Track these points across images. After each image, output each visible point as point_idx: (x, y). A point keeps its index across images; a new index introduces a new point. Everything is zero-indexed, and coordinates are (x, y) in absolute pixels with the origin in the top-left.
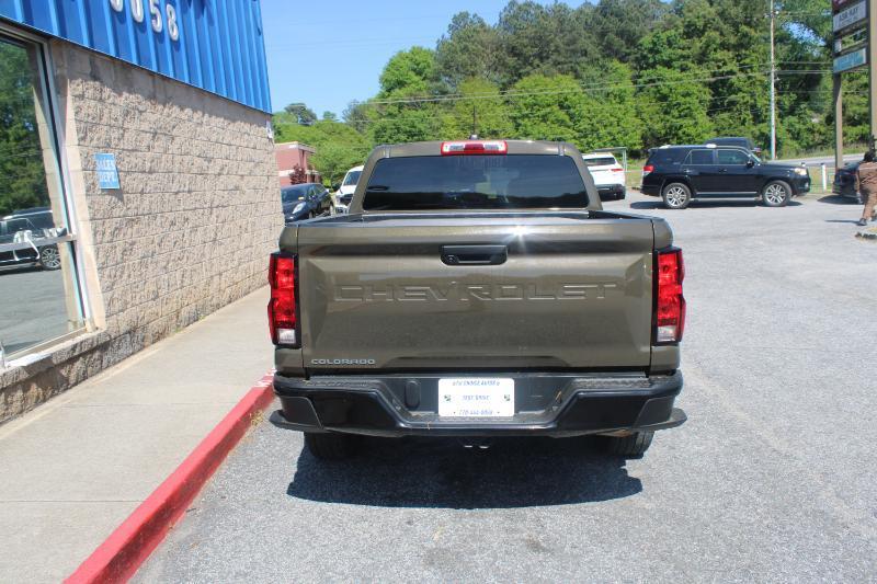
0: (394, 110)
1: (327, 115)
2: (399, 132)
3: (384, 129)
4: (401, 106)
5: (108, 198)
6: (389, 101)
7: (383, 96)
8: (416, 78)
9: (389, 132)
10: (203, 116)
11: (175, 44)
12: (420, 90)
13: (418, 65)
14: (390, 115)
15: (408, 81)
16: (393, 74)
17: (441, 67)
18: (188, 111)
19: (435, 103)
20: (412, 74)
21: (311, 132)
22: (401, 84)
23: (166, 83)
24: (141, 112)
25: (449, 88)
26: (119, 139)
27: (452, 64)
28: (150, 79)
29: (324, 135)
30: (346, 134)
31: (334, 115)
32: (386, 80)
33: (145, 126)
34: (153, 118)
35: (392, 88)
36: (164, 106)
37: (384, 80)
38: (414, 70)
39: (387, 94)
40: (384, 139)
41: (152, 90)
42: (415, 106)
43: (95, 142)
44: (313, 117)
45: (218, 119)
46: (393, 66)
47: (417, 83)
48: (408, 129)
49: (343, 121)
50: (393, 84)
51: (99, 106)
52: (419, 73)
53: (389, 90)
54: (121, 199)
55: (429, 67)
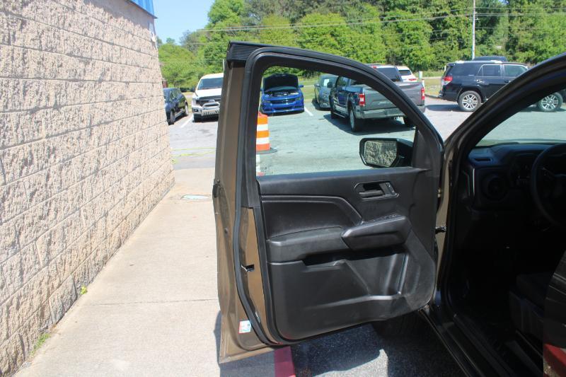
0: (218, 36)
1: (169, 40)
2: (221, 51)
3: (211, 49)
4: (223, 34)
6: (215, 30)
7: (210, 27)
8: (233, 14)
9: (215, 51)
12: (236, 22)
13: (234, 5)
14: (216, 39)
15: (227, 16)
16: (218, 11)
17: (251, 6)
19: (246, 31)
20: (230, 11)
22: (222, 18)
25: (256, 22)
27: (258, 4)
29: (167, 54)
30: (182, 53)
31: (174, 40)
32: (213, 15)
35: (217, 21)
37: (211, 15)
38: (232, 8)
39: (213, 25)
40: (211, 56)
42: (232, 34)
44: (159, 41)
46: (217, 5)
47: (233, 17)
49: (180, 44)
50: (217, 17)
52: (235, 11)
53: (214, 23)
55: (241, 5)
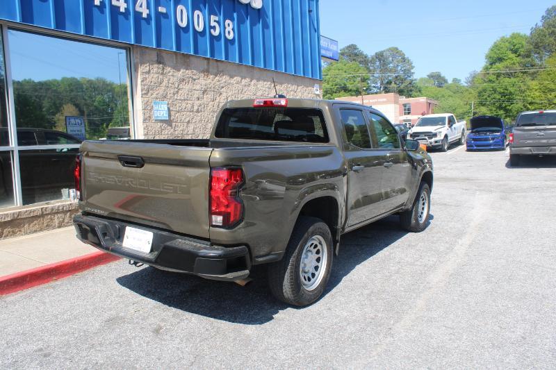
0: (493, 77)
1: (455, 80)
2: (495, 93)
3: (485, 90)
4: (498, 75)
5: (159, 124)
6: (491, 71)
7: (486, 68)
8: (512, 56)
9: (488, 92)
10: (251, 81)
11: (232, 41)
12: (514, 64)
13: (514, 46)
14: (490, 81)
15: (506, 58)
16: (495, 53)
17: (531, 47)
18: (237, 79)
19: (525, 72)
20: (509, 53)
21: (443, 91)
22: (500, 60)
23: (219, 63)
24: (195, 80)
25: (537, 61)
26: (174, 94)
27: (540, 45)
28: (206, 62)
29: (450, 93)
30: (466, 94)
31: (460, 80)
32: (490, 57)
33: (198, 87)
34: (204, 82)
35: (495, 63)
36: (216, 76)
37: (488, 57)
38: (512, 50)
39: (490, 67)
40: (484, 97)
41: (206, 67)
42: (509, 75)
43: (154, 96)
44: (446, 81)
45: (265, 83)
46: (496, 47)
47: (512, 59)
48: (502, 91)
49: (466, 85)
50: (495, 58)
51: (161, 77)
52: (515, 52)
53: (491, 64)
54: (171, 126)
55: (522, 47)
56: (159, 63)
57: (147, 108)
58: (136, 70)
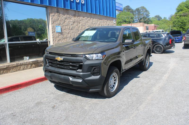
0: (178, 17)
1: (165, 18)
2: (179, 22)
3: (175, 21)
4: (180, 16)
5: (58, 34)
6: (178, 14)
7: (176, 13)
8: (186, 9)
9: (177, 22)
10: (91, 18)
11: (84, 4)
12: (186, 12)
13: (187, 5)
14: (177, 18)
15: (183, 9)
16: (180, 8)
18: (86, 18)
20: (185, 7)
21: (160, 22)
22: (181, 10)
23: (79, 12)
24: (70, 18)
26: (63, 23)
28: (74, 12)
29: (163, 23)
30: (168, 23)
32: (178, 9)
33: (71, 21)
34: (74, 19)
35: (179, 11)
36: (78, 17)
37: (177, 9)
38: (186, 7)
39: (177, 13)
40: (175, 24)
41: (74, 13)
42: (184, 16)
43: (56, 24)
44: (161, 18)
45: (96, 19)
46: (180, 6)
47: (186, 10)
48: (182, 22)
49: (168, 19)
50: (179, 10)
51: (58, 17)
53: (178, 12)
54: (62, 34)
56: (58, 12)
57: (53, 28)
58: (49, 15)
